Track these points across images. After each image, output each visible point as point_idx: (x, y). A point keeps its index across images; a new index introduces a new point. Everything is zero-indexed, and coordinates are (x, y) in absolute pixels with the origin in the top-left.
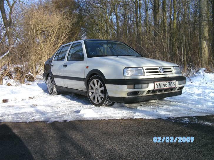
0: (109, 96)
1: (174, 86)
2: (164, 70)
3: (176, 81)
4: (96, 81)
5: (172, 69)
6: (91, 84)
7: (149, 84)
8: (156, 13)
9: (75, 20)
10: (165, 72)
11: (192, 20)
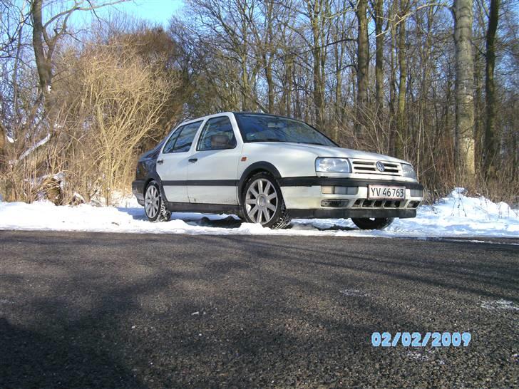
0: (287, 207)
1: (403, 197)
2: (386, 168)
3: (407, 188)
4: (261, 182)
5: (399, 168)
6: (251, 189)
7: (360, 188)
8: (361, 75)
9: (179, 84)
10: (386, 170)
11: (441, 95)
